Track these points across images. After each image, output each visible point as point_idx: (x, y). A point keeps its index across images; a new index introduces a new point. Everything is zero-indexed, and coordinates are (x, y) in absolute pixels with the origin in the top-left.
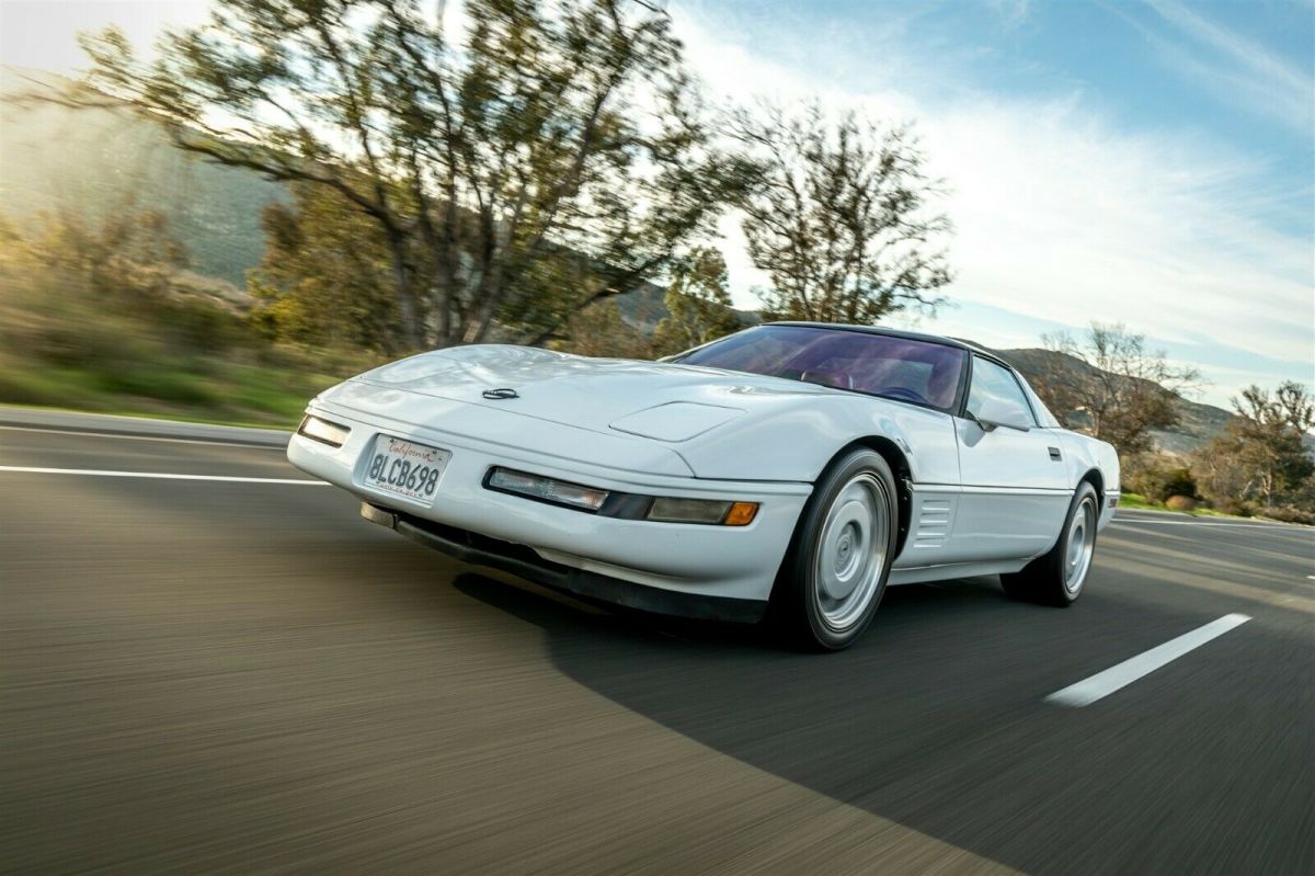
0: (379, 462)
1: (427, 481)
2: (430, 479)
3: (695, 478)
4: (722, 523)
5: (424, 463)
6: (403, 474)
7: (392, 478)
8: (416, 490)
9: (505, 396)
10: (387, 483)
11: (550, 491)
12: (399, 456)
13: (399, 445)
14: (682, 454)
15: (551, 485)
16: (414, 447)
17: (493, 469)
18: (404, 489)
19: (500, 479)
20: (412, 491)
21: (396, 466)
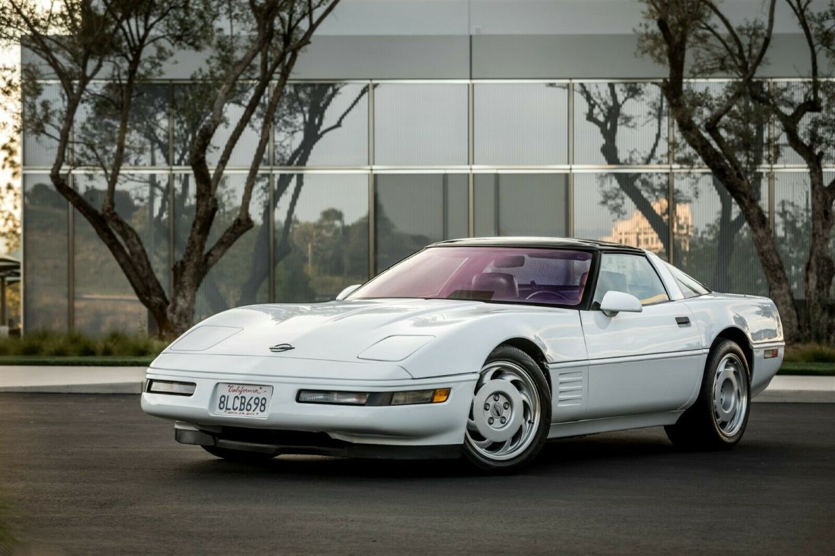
0: (223, 399)
1: (260, 405)
2: (262, 403)
3: (413, 379)
4: (432, 402)
5: (255, 395)
6: (242, 403)
7: (235, 407)
8: (254, 411)
9: (286, 349)
10: (232, 410)
11: (335, 398)
12: (237, 394)
13: (235, 387)
14: (404, 367)
15: (335, 395)
16: (245, 387)
17: (300, 391)
18: (245, 411)
19: (304, 396)
20: (251, 412)
21: (236, 399)
